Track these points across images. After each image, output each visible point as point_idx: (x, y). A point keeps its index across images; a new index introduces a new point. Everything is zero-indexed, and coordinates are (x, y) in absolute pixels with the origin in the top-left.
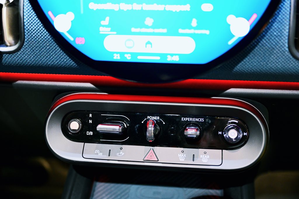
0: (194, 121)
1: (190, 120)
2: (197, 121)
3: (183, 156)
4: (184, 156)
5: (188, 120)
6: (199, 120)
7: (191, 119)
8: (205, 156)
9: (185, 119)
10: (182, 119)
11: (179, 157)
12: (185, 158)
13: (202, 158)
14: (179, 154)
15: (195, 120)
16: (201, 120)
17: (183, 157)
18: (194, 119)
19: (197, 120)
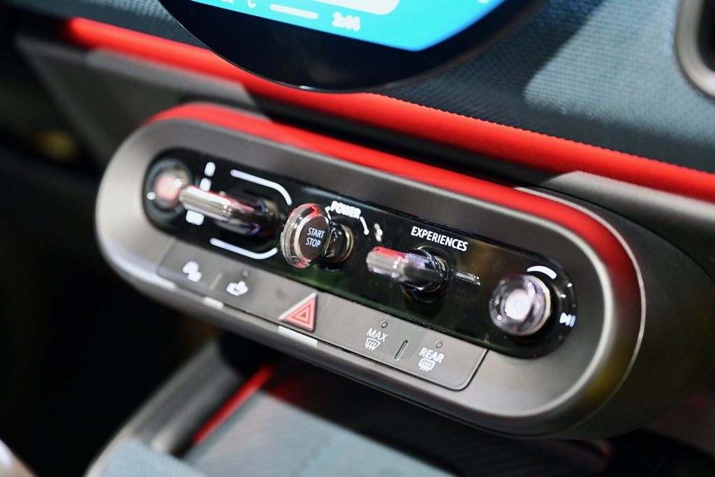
0: (441, 243)
1: (431, 238)
2: (449, 245)
3: (379, 337)
4: (381, 336)
5: (428, 238)
6: (456, 244)
7: (434, 237)
8: (432, 354)
9: (422, 233)
10: (414, 231)
11: (368, 337)
12: (379, 343)
13: (421, 357)
14: (371, 330)
15: (444, 242)
16: (459, 245)
17: (377, 338)
18: (442, 239)
19: (450, 242)
